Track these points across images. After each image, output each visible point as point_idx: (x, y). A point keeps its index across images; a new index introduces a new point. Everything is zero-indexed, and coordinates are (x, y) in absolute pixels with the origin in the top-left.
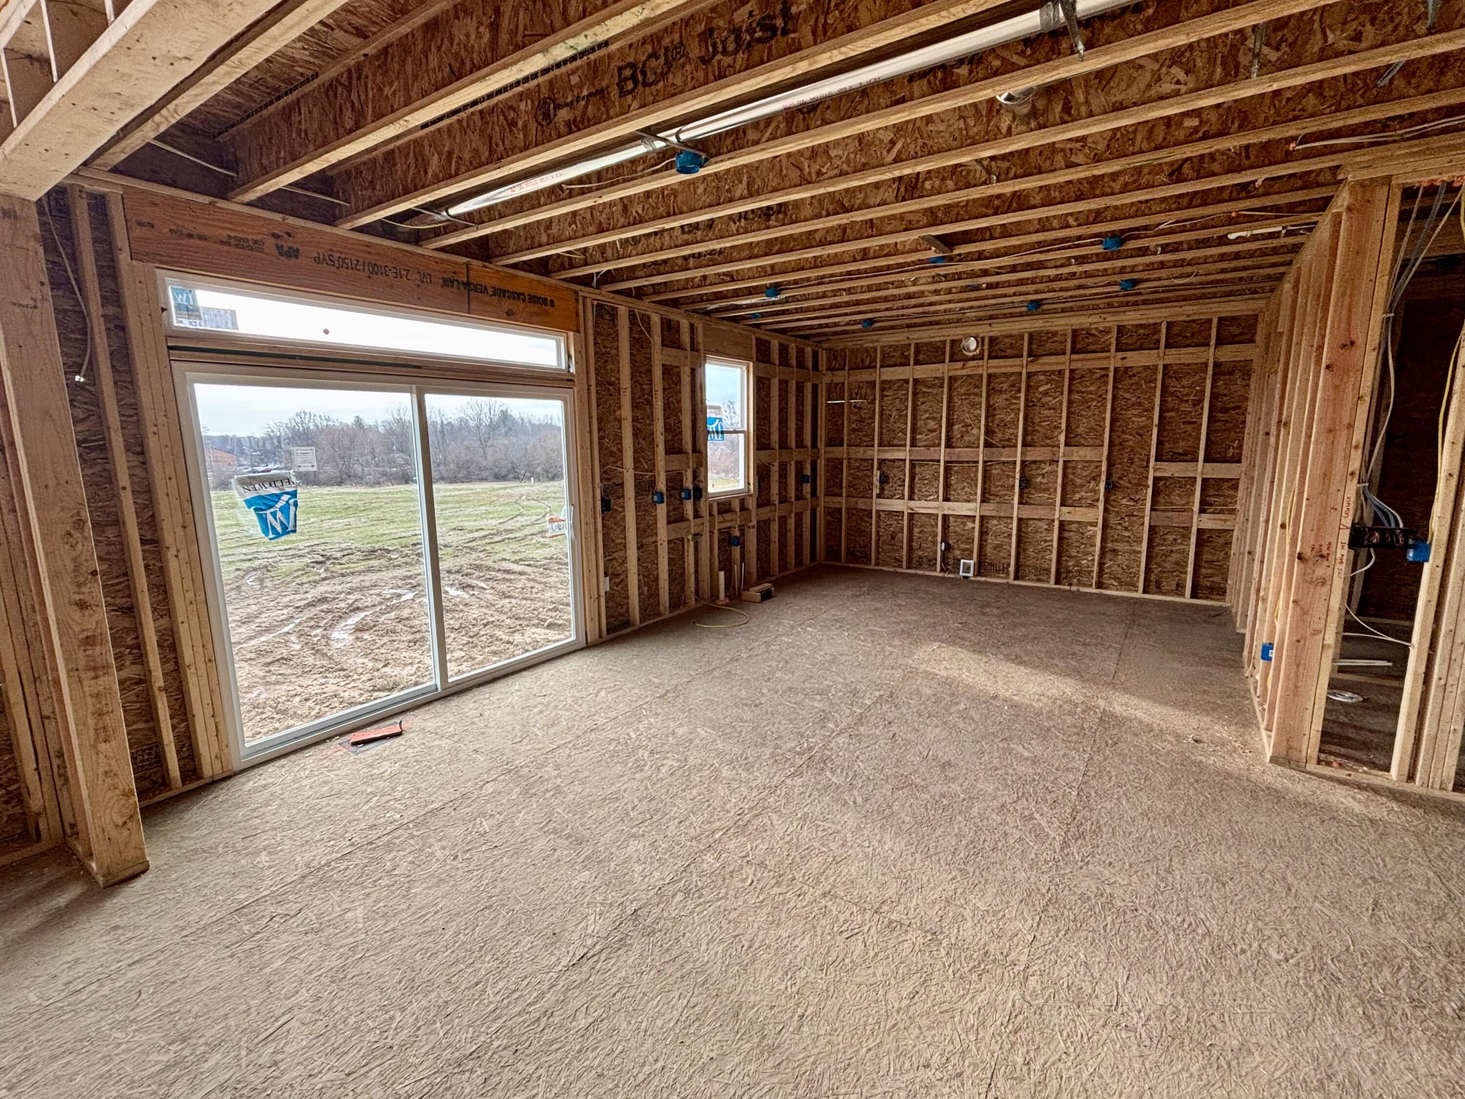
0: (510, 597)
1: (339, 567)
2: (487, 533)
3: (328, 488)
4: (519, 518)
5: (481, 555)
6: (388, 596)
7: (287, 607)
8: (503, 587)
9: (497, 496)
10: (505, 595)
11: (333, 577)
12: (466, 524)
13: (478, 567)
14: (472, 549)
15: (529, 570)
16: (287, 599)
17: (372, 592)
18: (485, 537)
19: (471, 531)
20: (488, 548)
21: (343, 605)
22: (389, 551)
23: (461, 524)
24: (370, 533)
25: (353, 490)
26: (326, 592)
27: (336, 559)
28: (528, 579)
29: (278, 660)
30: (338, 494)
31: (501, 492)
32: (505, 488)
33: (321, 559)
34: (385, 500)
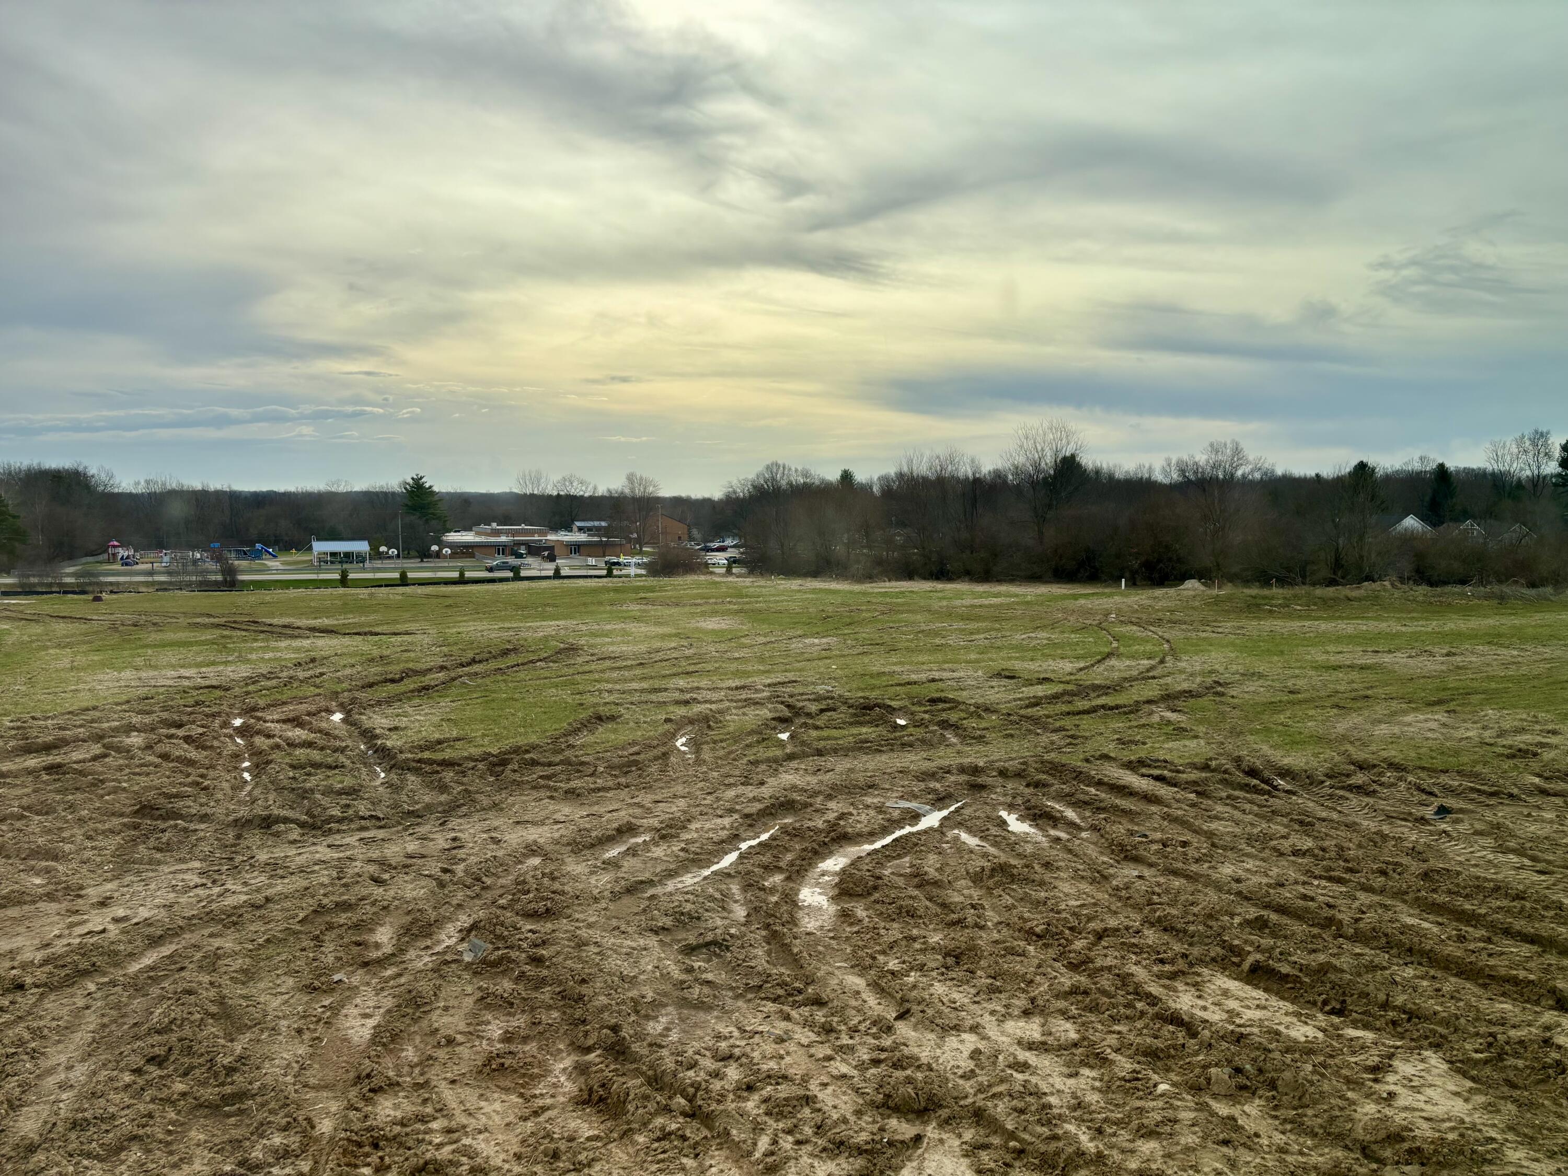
0: (1137, 860)
1: (814, 733)
2: (1059, 688)
3: (799, 582)
4: (1113, 662)
5: (1055, 737)
6: (896, 814)
7: (731, 811)
8: (1119, 830)
9: (1064, 611)
10: (1126, 854)
11: (805, 755)
12: (1017, 665)
13: (1056, 769)
14: (1035, 721)
15: (1164, 791)
16: (731, 793)
17: (869, 800)
18: (1056, 697)
19: (1029, 683)
20: (1067, 722)
21: (819, 823)
22: (892, 710)
23: (1008, 664)
24: (860, 670)
25: (834, 585)
26: (794, 788)
27: (809, 715)
28: (1166, 817)
29: (707, 945)
30: (814, 591)
31: (1071, 604)
32: (1075, 597)
33: (787, 713)
34: (881, 608)
